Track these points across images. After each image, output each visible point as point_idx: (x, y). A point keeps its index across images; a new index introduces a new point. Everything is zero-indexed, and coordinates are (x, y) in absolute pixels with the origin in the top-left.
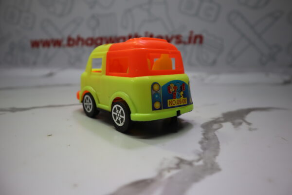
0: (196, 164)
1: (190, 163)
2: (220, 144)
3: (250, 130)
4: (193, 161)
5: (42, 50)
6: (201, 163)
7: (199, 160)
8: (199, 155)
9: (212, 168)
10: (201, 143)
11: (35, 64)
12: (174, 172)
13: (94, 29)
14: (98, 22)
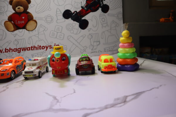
13: (16, 45)
14: (18, 42)
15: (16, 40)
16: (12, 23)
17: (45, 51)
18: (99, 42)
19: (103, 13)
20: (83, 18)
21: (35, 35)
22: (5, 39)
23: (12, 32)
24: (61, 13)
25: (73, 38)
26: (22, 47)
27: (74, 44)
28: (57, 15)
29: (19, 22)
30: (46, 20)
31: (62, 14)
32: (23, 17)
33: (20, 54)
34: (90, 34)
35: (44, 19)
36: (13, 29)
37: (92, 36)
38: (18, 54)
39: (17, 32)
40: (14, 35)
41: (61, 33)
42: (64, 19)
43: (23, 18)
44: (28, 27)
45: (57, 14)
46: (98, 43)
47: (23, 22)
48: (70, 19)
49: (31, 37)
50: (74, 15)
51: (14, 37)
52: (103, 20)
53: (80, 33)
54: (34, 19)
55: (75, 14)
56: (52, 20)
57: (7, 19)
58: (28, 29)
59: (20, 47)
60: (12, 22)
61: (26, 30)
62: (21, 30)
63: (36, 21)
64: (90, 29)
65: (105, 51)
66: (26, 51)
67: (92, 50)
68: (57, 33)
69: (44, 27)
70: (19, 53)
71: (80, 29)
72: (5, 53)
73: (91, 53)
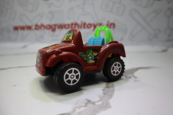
0: (97, 103)
1: (94, 103)
2: (115, 91)
3: (135, 81)
4: (96, 102)
5: (20, 32)
6: (100, 103)
7: (100, 101)
8: (101, 98)
9: (106, 106)
10: (103, 90)
11: (16, 40)
12: (82, 109)
13: (51, 19)
14: (53, 16)
17: (91, 32)
25: (139, 13)
27: (139, 23)
33: (54, 34)
41: (120, 3)
49: (72, 8)
59: (55, 23)
68: (114, 3)
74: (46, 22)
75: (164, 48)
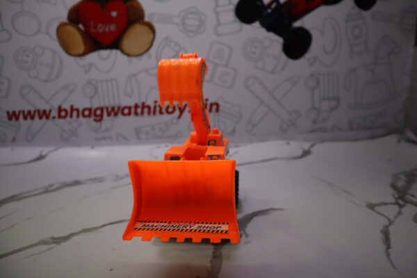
3: (246, 243)
13: (91, 98)
14: (96, 90)
15: (89, 82)
16: (79, 30)
17: (175, 121)
18: (337, 100)
19: (357, 10)
20: (297, 24)
21: (146, 71)
22: (57, 77)
23: (78, 59)
24: (230, 3)
25: (261, 83)
26: (107, 104)
27: (262, 102)
28: (219, 9)
29: (101, 28)
30: (183, 24)
31: (232, 8)
32: (114, 10)
33: (100, 126)
34: (312, 75)
35: (178, 20)
36: (81, 48)
37: (318, 82)
38: (94, 123)
39: (94, 57)
40: (84, 66)
41: (226, 66)
42: (237, 25)
43: (114, 14)
44: (127, 42)
45: (217, 5)
46: (333, 104)
47: (113, 27)
48: (257, 24)
49: (135, 75)
50: (269, 11)
51: (86, 72)
52: (357, 32)
53: (283, 69)
54: (147, 19)
55: (274, 10)
56: (202, 24)
57: (63, 16)
58: (127, 50)
59: (102, 105)
60: (81, 26)
61: (123, 52)
62: (105, 53)
63: (151, 27)
64: (316, 58)
65: (351, 129)
66: (120, 117)
67: (314, 122)
68: (216, 65)
69: (176, 44)
70: (98, 124)
71: (284, 57)
72: (57, 121)
73: (312, 131)
74: (81, 104)
75: (306, 146)
